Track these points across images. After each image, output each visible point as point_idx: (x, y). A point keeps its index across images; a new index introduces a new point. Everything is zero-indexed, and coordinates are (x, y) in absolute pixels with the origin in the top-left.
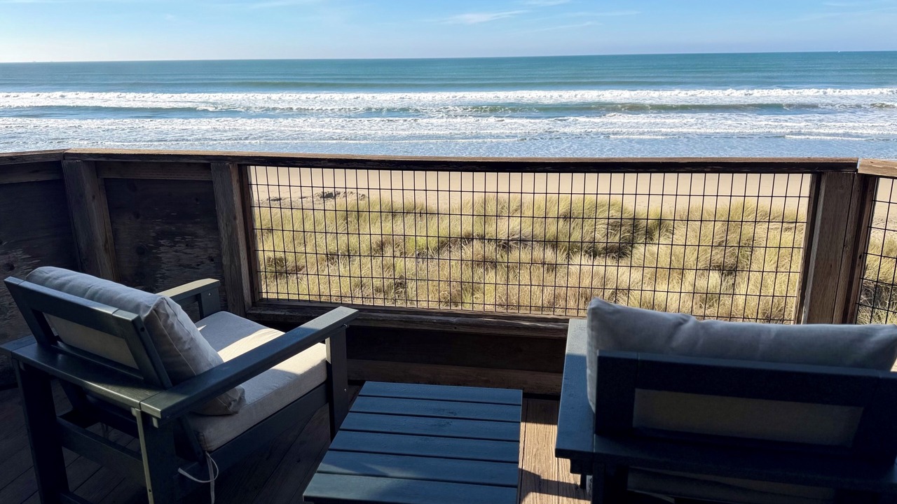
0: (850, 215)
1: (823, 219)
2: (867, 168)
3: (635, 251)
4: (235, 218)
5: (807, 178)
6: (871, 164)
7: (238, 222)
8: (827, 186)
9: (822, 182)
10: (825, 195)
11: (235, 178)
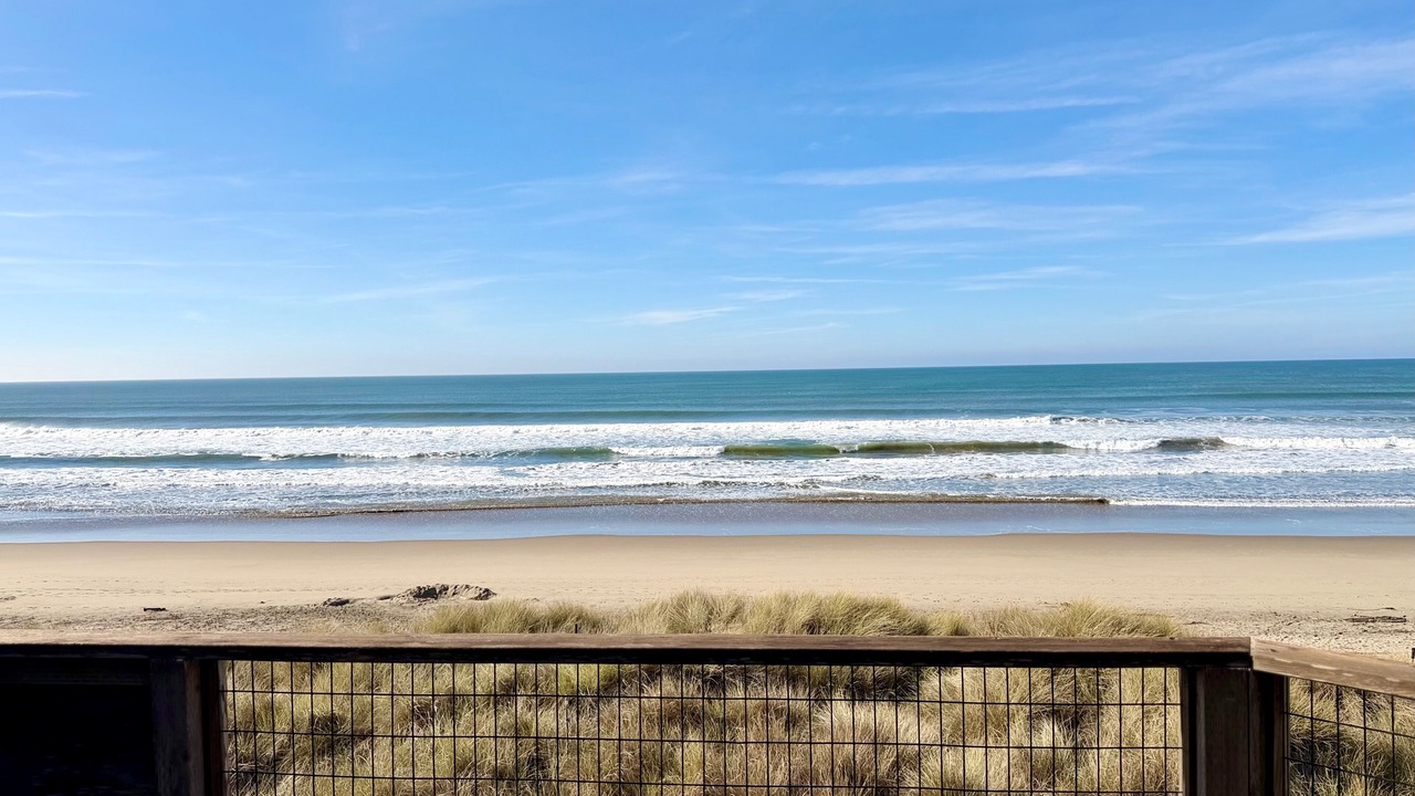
0: (1251, 742)
1: (1209, 748)
2: (1266, 662)
3: (924, 684)
4: (186, 757)
5: (1174, 673)
6: (1272, 656)
7: (191, 764)
8: (1207, 693)
9: (1198, 682)
10: (1207, 708)
11: (192, 682)
